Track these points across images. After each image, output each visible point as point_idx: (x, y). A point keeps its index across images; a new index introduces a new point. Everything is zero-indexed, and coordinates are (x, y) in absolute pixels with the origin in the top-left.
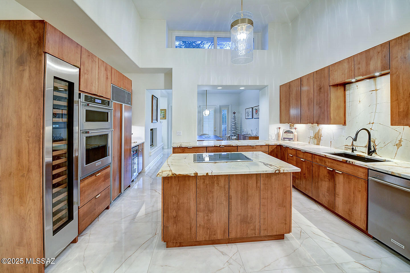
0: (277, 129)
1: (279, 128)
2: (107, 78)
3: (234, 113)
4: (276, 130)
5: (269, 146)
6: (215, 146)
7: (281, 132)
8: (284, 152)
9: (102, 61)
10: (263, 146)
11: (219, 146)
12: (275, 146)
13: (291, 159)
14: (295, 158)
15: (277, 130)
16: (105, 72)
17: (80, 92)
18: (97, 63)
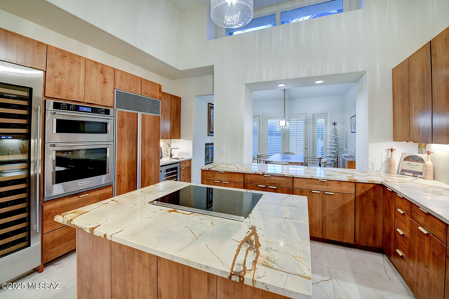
0: (388, 152)
1: (392, 150)
2: (105, 82)
3: (335, 124)
4: (385, 153)
5: (356, 183)
6: (256, 174)
7: (397, 157)
8: (390, 200)
9: (93, 63)
10: (344, 183)
11: (263, 175)
12: (371, 186)
13: (400, 219)
14: (408, 219)
15: (388, 154)
16: (100, 75)
17: (45, 99)
18: (82, 64)
